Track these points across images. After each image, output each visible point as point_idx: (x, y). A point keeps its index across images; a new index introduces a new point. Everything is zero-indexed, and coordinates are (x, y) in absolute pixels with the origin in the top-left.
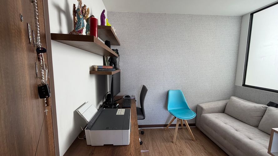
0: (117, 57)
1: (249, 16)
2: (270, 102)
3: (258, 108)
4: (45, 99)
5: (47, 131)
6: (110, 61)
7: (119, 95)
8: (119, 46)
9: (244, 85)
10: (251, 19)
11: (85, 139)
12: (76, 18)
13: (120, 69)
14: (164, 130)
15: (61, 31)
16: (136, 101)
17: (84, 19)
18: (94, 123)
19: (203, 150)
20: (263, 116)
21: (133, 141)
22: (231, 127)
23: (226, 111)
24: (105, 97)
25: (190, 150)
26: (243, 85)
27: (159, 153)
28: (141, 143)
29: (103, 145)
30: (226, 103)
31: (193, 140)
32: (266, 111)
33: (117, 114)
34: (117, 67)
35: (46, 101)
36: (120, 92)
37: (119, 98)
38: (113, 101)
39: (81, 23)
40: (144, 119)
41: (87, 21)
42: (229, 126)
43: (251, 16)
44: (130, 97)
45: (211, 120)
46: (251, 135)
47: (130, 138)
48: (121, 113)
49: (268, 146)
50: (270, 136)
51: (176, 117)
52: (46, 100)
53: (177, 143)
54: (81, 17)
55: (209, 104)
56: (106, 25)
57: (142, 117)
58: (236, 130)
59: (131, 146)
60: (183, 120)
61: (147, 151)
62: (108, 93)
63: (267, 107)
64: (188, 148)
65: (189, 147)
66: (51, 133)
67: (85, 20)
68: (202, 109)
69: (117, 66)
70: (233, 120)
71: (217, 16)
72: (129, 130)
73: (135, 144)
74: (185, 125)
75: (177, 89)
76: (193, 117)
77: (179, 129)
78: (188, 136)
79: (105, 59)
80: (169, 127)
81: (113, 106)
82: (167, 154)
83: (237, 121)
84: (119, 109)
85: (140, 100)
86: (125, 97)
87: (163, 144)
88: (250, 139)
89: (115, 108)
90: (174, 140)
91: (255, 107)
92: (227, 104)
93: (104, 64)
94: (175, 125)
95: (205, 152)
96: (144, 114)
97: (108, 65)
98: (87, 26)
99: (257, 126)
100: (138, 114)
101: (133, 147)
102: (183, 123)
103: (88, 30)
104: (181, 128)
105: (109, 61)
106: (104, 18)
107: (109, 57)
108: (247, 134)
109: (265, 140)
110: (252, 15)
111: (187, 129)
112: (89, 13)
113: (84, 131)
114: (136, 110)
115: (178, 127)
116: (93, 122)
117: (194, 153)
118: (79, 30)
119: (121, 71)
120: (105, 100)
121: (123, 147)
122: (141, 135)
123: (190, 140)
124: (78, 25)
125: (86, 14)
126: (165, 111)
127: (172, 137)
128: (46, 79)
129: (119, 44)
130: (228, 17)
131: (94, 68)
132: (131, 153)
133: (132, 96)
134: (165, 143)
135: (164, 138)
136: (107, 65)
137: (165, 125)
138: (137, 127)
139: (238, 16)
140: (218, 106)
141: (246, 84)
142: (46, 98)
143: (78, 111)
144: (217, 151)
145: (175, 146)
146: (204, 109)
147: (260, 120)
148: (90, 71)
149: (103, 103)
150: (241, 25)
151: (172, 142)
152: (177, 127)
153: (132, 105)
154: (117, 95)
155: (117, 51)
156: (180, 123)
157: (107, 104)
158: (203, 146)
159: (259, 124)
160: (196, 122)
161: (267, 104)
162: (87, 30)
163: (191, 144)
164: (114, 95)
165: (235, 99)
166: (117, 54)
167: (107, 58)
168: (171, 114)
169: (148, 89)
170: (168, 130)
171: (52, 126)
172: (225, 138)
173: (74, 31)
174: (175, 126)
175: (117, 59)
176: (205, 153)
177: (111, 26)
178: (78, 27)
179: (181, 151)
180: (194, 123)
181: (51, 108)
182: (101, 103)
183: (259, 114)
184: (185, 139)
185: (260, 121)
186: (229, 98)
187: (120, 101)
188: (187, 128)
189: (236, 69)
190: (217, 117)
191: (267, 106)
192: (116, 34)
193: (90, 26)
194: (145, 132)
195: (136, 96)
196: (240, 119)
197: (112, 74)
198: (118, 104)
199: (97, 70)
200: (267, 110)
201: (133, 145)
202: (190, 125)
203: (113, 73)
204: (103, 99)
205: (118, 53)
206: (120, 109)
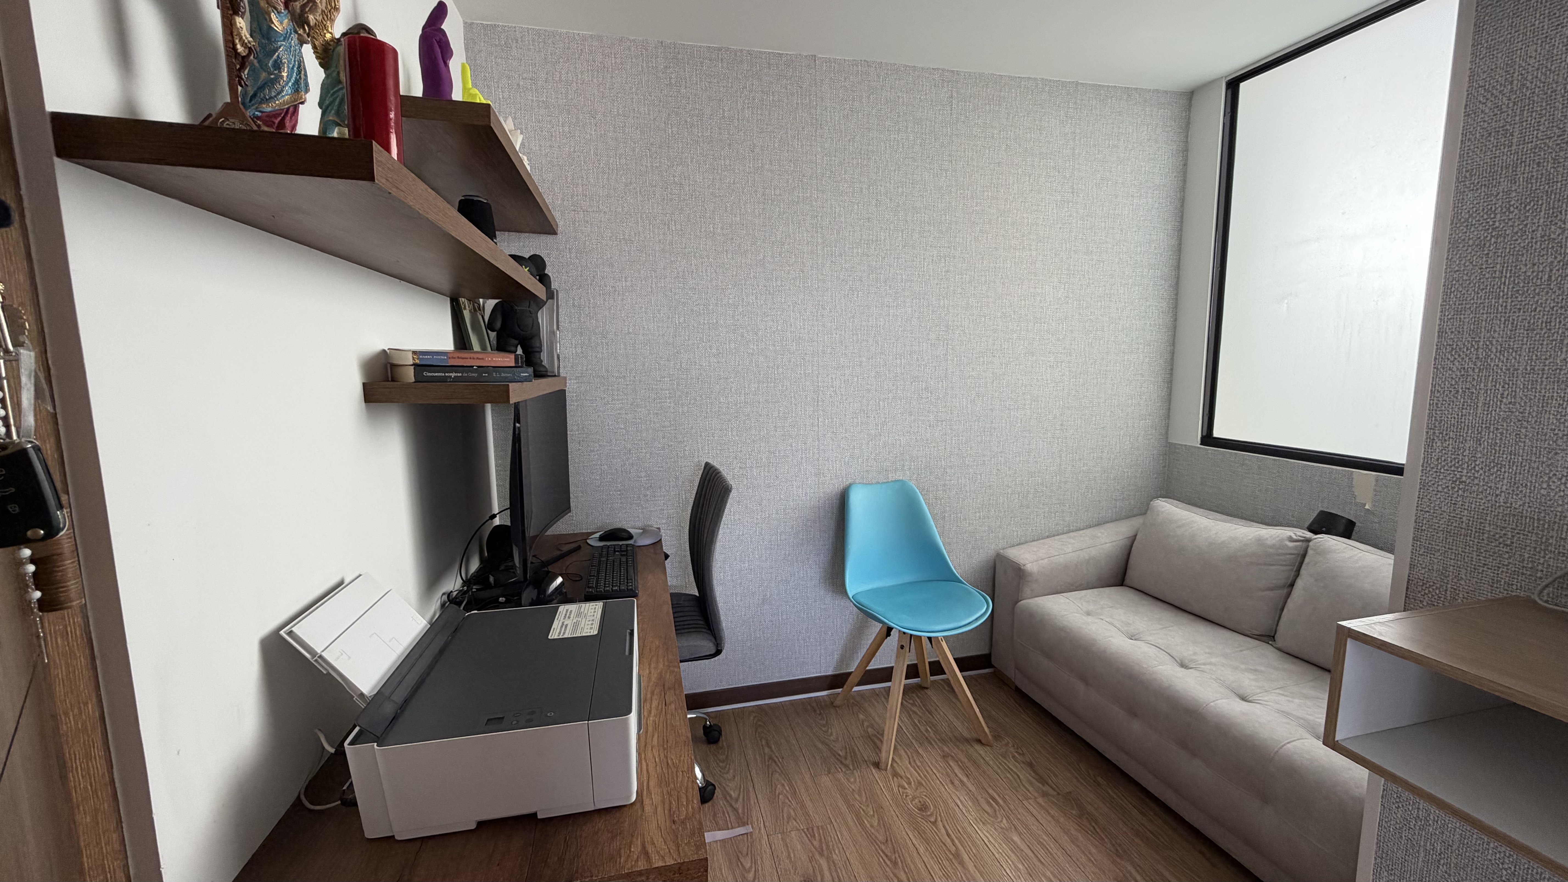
0: (540, 304)
1: (1222, 91)
2: (1322, 513)
3: (1271, 547)
4: (27, 552)
5: (64, 778)
6: (498, 324)
7: (562, 527)
8: (550, 238)
9: (1208, 439)
10: (1229, 110)
11: (354, 804)
12: (242, 23)
13: (563, 373)
14: (831, 704)
15: (130, 102)
16: (667, 556)
17: (302, 42)
18: (407, 701)
19: (1031, 783)
20: (1292, 585)
21: (660, 784)
22: (1154, 649)
23: (1133, 575)
24: (475, 547)
25: (969, 792)
26: (1203, 438)
27: (810, 832)
28: (706, 794)
29: (473, 826)
30: (1131, 534)
31: (979, 741)
32: (1304, 556)
33: (554, 634)
34: (545, 363)
35: (31, 568)
36: (568, 509)
37: (566, 548)
38: (524, 562)
39: (278, 65)
40: (718, 652)
41: (325, 56)
42: (1151, 651)
43: (1230, 92)
44: (630, 537)
45: (1063, 629)
46: (1248, 682)
47: (639, 762)
48: (576, 625)
49: (1323, 721)
50: (1327, 677)
51: (889, 630)
52: (32, 560)
53: (904, 766)
54: (280, 23)
55: (1054, 543)
56: (457, 95)
57: (708, 646)
58: (1183, 665)
59: (648, 808)
60: (925, 642)
61: (741, 830)
62: (497, 521)
63: (1308, 540)
64: (956, 782)
65: (965, 779)
66: (95, 792)
67: (307, 51)
68: (1019, 572)
69: (544, 357)
70: (1167, 616)
71: (1077, 84)
72: (633, 717)
73: (669, 794)
74: (937, 668)
75: (892, 476)
76: (977, 619)
77: (907, 690)
78: (957, 724)
79: (467, 314)
80: (856, 689)
81: (529, 594)
82: (849, 830)
83: (1184, 619)
84: (563, 609)
85: (688, 553)
86: (602, 538)
87: (825, 780)
88: (1244, 699)
89: (543, 599)
90: (888, 753)
91: (1260, 541)
92: (1136, 536)
93: (462, 341)
94: (886, 674)
95: (1044, 795)
96: (718, 622)
97: (484, 348)
98: (326, 89)
99: (1268, 637)
100: (682, 628)
101: (659, 809)
102: (930, 656)
103: (338, 113)
104: (921, 687)
105: (490, 326)
106: (446, 51)
107: (490, 304)
108: (1230, 676)
109: (1306, 697)
110: (1233, 85)
111: (949, 687)
112: (337, 9)
113: (341, 753)
114: (668, 608)
115: (904, 682)
116: (399, 696)
117: (987, 808)
118: (268, 108)
119: (571, 387)
120: (475, 565)
121: (600, 823)
122: (704, 747)
123: (967, 740)
124: (264, 75)
125: (313, 10)
126: (830, 601)
127: (875, 739)
128: (29, 420)
129: (547, 227)
130: (1128, 92)
131: (394, 366)
132: (650, 849)
133: (645, 531)
134: (840, 776)
135: (831, 750)
136: (476, 347)
137: (837, 681)
138: (677, 703)
139: (1175, 93)
140: (1093, 552)
141: (1217, 433)
142: (27, 542)
143: (290, 633)
144: (1099, 779)
145: (894, 784)
146: (1030, 574)
147: (1280, 607)
148: (364, 384)
149: (467, 582)
150: (1187, 137)
151: (877, 765)
152: (899, 682)
153: (646, 582)
154: (549, 532)
155: (537, 264)
156: (911, 658)
157: (487, 586)
158: (1030, 765)
159: (1277, 625)
160: (991, 646)
161: (1307, 524)
162: (331, 117)
163: (970, 758)
164: (531, 532)
165: (1167, 508)
166: (540, 281)
167: (477, 310)
168: (867, 614)
169: (731, 482)
170: (856, 704)
171: (99, 742)
172: (1133, 709)
173: (229, 110)
174: (889, 679)
175: (543, 317)
176: (1040, 800)
177: (488, 106)
178: (261, 88)
179: (923, 808)
180: (984, 651)
181: (87, 624)
182: (453, 584)
183: (1278, 574)
184: (942, 740)
185: (1282, 609)
186: (1144, 510)
187: (573, 563)
188: (947, 682)
189: (1172, 359)
190: (1091, 607)
191: (1309, 535)
192: (526, 162)
193: (344, 92)
194: (729, 732)
195: (662, 527)
196: (1196, 609)
197: (513, 400)
198: (560, 580)
199: (410, 375)
200: (1310, 552)
201: (656, 798)
202: (964, 664)
203: (519, 392)
204: (465, 558)
205: (544, 279)
206: (573, 607)
